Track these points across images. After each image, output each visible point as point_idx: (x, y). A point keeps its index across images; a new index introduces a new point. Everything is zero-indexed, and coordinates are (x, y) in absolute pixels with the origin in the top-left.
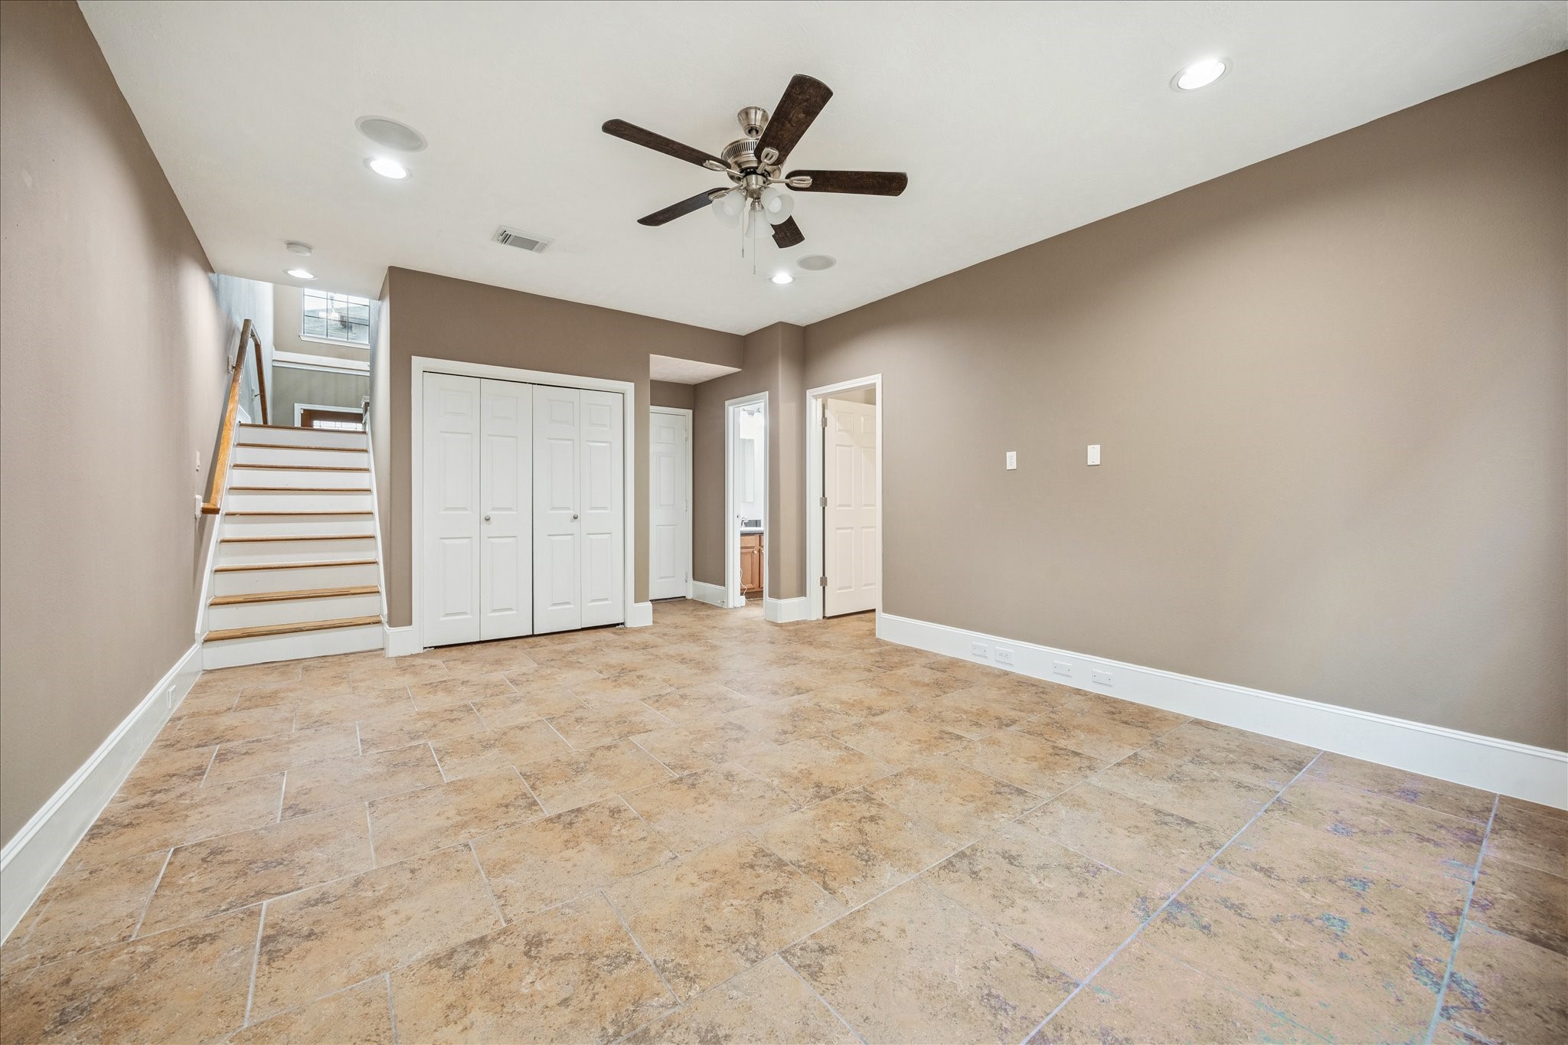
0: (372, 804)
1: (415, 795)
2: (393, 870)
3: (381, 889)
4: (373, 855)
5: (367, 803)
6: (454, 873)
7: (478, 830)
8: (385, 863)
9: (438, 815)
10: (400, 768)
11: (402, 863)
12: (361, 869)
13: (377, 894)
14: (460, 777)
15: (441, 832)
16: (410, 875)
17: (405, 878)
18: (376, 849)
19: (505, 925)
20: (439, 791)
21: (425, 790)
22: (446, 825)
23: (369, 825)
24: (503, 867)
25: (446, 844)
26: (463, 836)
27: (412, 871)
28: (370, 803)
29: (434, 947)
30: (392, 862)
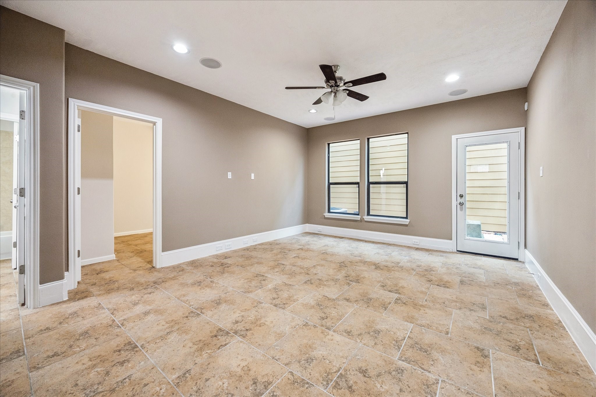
0: (447, 333)
1: (429, 326)
2: (449, 306)
3: (454, 304)
4: (453, 313)
5: (449, 335)
6: (434, 297)
7: (420, 302)
8: (451, 309)
9: (426, 313)
10: (425, 347)
11: (446, 307)
12: (458, 311)
13: (455, 303)
14: (406, 323)
15: (430, 308)
16: (445, 303)
17: (447, 303)
18: (452, 314)
19: (432, 285)
20: (419, 322)
21: (423, 326)
22: (427, 309)
23: (451, 324)
24: (422, 292)
25: (431, 304)
26: (425, 303)
27: (444, 303)
28: (448, 334)
29: (448, 289)
30: (449, 309)
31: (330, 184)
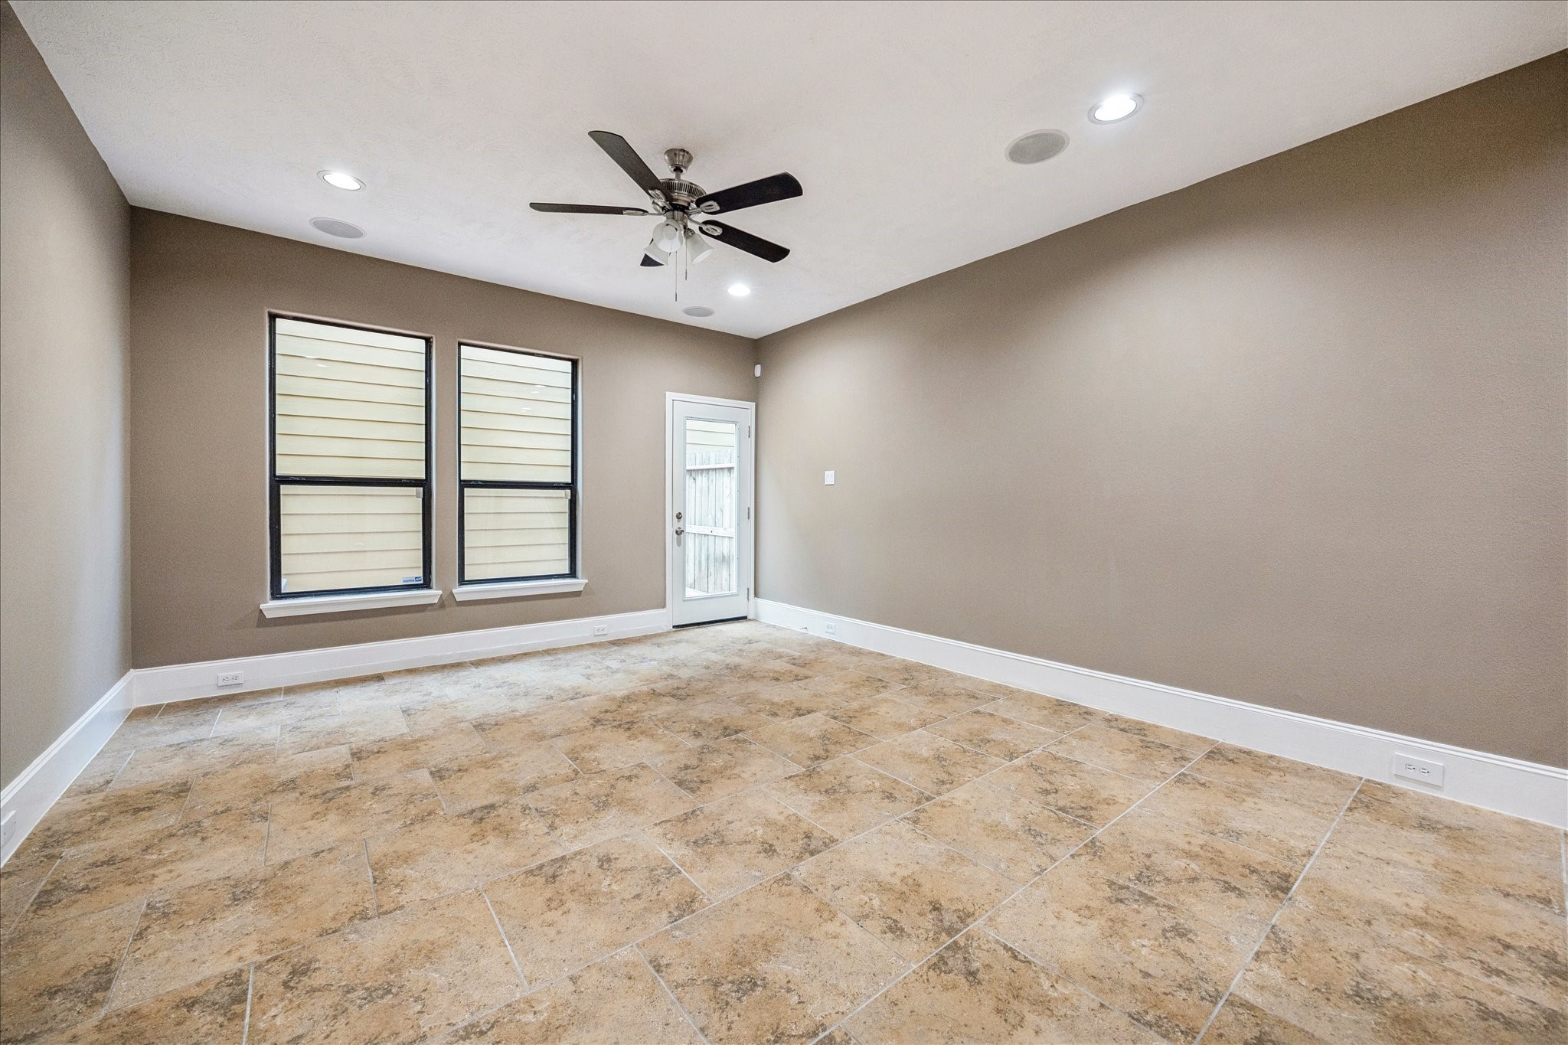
31: (278, 482)
